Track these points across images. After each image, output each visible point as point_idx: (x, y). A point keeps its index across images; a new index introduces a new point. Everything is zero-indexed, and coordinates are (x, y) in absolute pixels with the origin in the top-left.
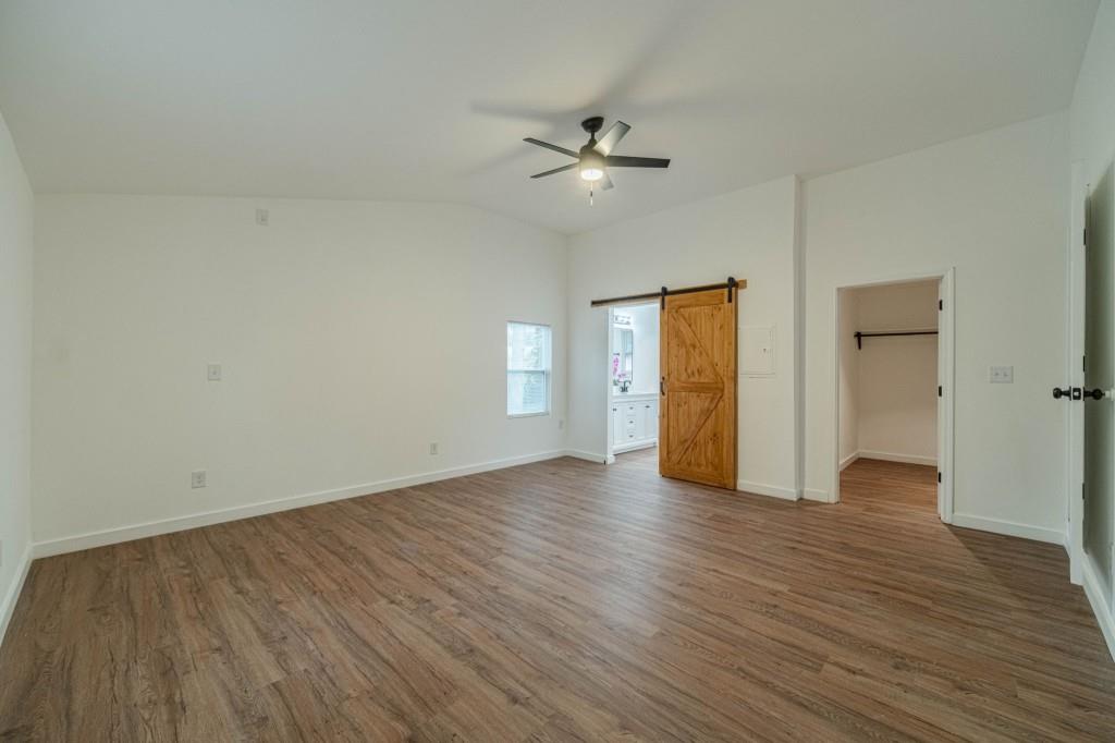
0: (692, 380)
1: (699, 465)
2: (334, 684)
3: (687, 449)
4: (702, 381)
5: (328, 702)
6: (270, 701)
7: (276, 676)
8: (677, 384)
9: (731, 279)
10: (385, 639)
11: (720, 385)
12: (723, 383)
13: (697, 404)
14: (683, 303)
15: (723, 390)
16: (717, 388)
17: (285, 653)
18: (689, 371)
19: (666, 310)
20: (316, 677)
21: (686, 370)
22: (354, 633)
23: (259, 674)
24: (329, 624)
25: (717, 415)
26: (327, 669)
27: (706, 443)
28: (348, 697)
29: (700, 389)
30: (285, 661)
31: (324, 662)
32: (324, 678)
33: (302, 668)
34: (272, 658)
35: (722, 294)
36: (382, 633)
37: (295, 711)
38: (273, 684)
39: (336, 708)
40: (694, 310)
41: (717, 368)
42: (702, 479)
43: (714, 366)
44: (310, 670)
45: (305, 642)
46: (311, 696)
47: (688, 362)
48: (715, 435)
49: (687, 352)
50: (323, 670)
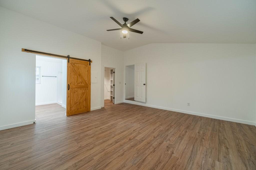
0: (79, 85)
1: (81, 108)
2: (207, 151)
3: (77, 105)
4: (82, 85)
5: (210, 150)
6: (221, 159)
7: (217, 163)
8: (74, 86)
9: (90, 60)
10: (187, 149)
11: (87, 86)
12: (88, 85)
13: (80, 91)
14: (76, 62)
15: (88, 87)
16: (87, 87)
17: (211, 166)
18: (78, 82)
19: (70, 63)
20: (209, 155)
21: (77, 82)
22: (191, 155)
23: (221, 167)
24: (193, 163)
25: (86, 94)
26: (205, 154)
27: (83, 102)
28: (206, 148)
29: (81, 87)
30: (213, 164)
31: (204, 156)
32: (207, 153)
33: (210, 159)
34: (215, 168)
35: (88, 63)
36: (186, 150)
37: (218, 154)
38: (219, 161)
39: (210, 148)
40: (80, 65)
41: (86, 82)
42: (82, 112)
43: (85, 81)
44: (209, 157)
45: (204, 164)
46: (213, 153)
47: (77, 80)
48: (86, 99)
49: (77, 77)
50: (206, 155)
